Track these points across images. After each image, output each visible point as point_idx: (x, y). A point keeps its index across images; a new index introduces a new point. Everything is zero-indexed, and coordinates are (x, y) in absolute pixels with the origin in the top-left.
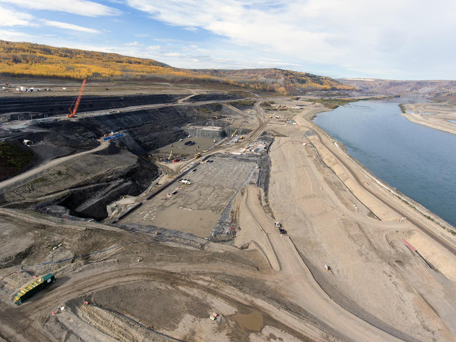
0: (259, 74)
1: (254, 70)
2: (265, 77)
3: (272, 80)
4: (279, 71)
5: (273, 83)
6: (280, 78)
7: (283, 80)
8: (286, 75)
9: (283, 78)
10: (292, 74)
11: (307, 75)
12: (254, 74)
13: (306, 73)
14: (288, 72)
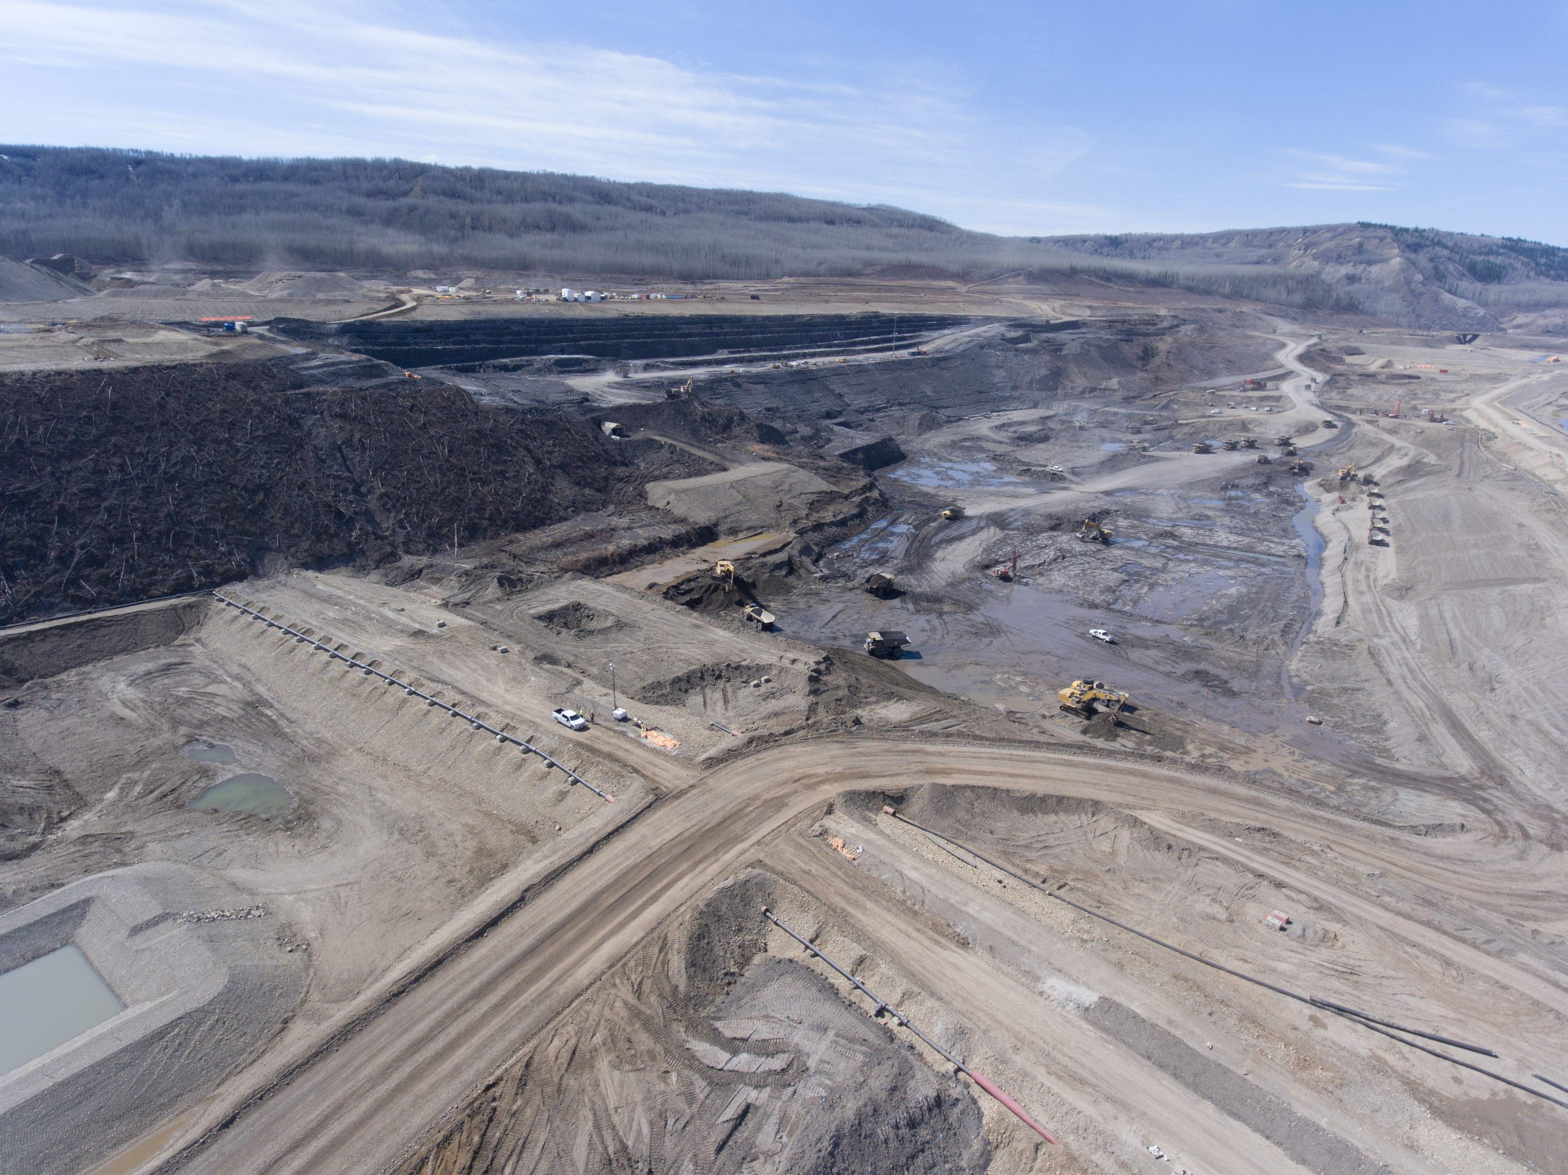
0: (1290, 246)
1: (1271, 233)
2: (1315, 257)
3: (1346, 269)
4: (1381, 233)
5: (1352, 279)
6: (1385, 261)
7: (1398, 267)
8: (1415, 247)
9: (1398, 259)
10: (1440, 244)
11: (1514, 246)
12: (1270, 246)
13: (1510, 239)
14: (1422, 237)
